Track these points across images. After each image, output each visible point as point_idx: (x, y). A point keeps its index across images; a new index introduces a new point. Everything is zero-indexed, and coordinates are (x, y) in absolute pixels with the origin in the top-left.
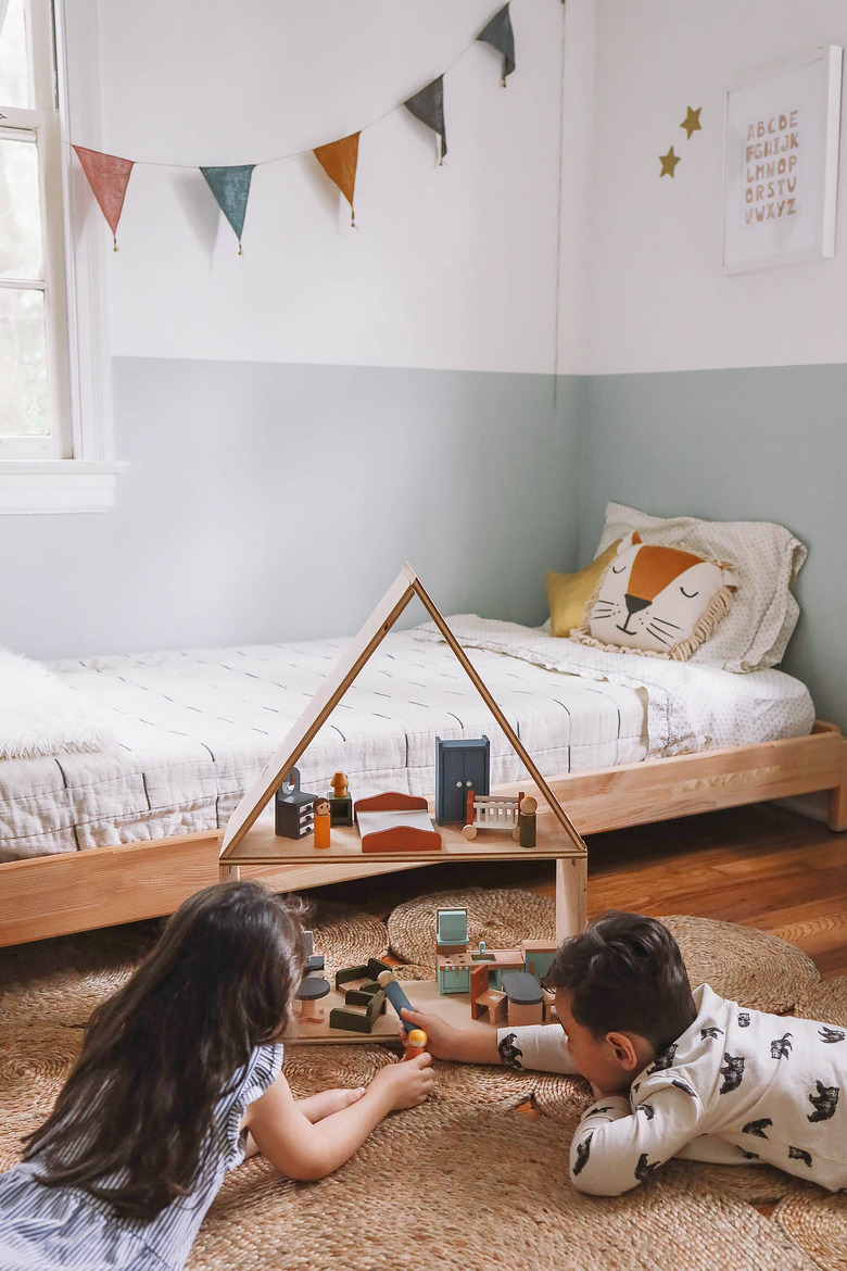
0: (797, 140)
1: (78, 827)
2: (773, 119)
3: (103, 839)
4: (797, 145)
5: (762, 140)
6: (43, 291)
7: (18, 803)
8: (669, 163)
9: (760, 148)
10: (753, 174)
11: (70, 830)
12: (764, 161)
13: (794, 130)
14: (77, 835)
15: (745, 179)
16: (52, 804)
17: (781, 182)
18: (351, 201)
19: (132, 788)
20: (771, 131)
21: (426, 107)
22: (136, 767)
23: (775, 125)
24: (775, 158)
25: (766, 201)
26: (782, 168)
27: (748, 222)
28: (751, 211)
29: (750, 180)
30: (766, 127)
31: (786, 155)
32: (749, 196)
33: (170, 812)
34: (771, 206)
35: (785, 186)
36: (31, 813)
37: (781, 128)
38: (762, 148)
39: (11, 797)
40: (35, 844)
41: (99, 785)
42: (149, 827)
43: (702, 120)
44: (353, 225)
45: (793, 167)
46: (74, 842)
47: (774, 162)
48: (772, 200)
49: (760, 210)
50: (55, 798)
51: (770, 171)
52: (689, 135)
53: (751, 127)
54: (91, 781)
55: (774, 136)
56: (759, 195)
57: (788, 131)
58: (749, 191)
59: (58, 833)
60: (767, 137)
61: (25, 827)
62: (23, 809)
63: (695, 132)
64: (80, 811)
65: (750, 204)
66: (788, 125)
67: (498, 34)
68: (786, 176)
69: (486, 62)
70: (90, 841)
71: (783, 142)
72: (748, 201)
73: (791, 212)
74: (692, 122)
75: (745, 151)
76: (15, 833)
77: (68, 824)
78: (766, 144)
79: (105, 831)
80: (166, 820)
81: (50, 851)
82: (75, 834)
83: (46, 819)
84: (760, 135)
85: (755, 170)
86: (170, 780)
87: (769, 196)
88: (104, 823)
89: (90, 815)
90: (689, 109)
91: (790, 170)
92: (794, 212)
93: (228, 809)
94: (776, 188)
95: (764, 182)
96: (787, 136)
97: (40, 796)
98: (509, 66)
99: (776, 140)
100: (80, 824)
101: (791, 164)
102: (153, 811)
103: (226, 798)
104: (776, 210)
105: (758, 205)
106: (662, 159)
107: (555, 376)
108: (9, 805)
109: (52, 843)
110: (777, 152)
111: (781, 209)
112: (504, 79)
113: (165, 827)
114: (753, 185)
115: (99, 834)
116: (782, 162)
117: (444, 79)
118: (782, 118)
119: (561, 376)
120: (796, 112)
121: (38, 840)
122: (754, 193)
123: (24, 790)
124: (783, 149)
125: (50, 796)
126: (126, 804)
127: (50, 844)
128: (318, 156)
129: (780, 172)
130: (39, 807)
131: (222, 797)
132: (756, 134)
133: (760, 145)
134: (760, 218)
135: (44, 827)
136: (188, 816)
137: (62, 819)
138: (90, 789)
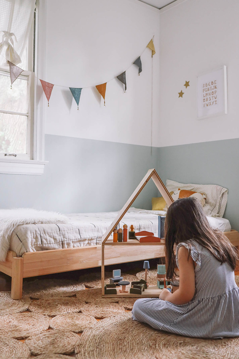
0: (216, 87)
1: (63, 242)
2: (209, 83)
3: (69, 246)
4: (216, 88)
5: (207, 87)
6: (27, 116)
7: (48, 234)
8: (181, 94)
9: (206, 89)
10: (205, 95)
11: (61, 243)
12: (208, 92)
13: (215, 85)
14: (63, 244)
15: (203, 97)
16: (56, 235)
17: (213, 97)
18: (104, 98)
19: (76, 232)
20: (209, 85)
21: (122, 78)
22: (76, 227)
23: (210, 84)
24: (210, 92)
25: (209, 101)
26: (213, 93)
27: (204, 107)
28: (205, 104)
29: (204, 97)
30: (208, 84)
31: (214, 91)
32: (204, 101)
33: (85, 240)
34: (210, 103)
35: (214, 98)
36: (51, 237)
37: (212, 84)
38: (207, 89)
39: (46, 233)
40: (52, 246)
41: (68, 231)
42: (80, 244)
43: (189, 84)
44: (104, 105)
45: (216, 93)
46: (62, 246)
47: (210, 93)
48: (210, 101)
49: (207, 104)
50: (57, 234)
51: (210, 94)
52: (186, 87)
53: (204, 84)
54: (66, 230)
55: (210, 86)
56: (207, 100)
57: (214, 85)
58: (204, 99)
59: (58, 243)
60: (208, 87)
61: (50, 241)
62: (49, 236)
63: (188, 87)
64: (64, 237)
65: (204, 103)
66: (214, 84)
67: (138, 63)
68: (214, 95)
69: (135, 69)
70: (66, 246)
71: (213, 88)
72: (204, 102)
73: (216, 104)
74: (187, 84)
75: (203, 90)
76: (47, 242)
77: (61, 241)
78: (208, 88)
79: (70, 243)
80: (84, 242)
81: (56, 248)
82: (62, 243)
83: (55, 239)
84: (206, 86)
85: (205, 94)
86: (85, 231)
87: (210, 100)
88: (70, 241)
89: (66, 238)
90: (186, 82)
91: (215, 94)
92: (217, 103)
93: (99, 241)
94: (211, 98)
95: (208, 97)
96: (214, 86)
97: (53, 233)
98: (140, 70)
99: (211, 87)
100: (64, 241)
101: (215, 93)
102: (82, 239)
103: (99, 238)
104: (212, 103)
105: (207, 103)
106: (179, 93)
107: (152, 147)
108: (46, 235)
109: (57, 246)
110: (211, 90)
111: (213, 103)
112: (139, 73)
113: (84, 244)
114: (205, 98)
115: (68, 244)
116: (213, 92)
117: (126, 72)
118: (212, 82)
119: (153, 147)
120: (216, 81)
121: (53, 245)
122: (206, 99)
123: (49, 231)
124: (213, 89)
125: (56, 233)
126: (75, 237)
127: (56, 246)
128: (96, 87)
129: (212, 94)
130: (53, 236)
131: (98, 237)
132: (205, 86)
133: (206, 88)
134: (207, 105)
135: (54, 241)
136: (90, 242)
137: (59, 240)
138: (66, 232)
